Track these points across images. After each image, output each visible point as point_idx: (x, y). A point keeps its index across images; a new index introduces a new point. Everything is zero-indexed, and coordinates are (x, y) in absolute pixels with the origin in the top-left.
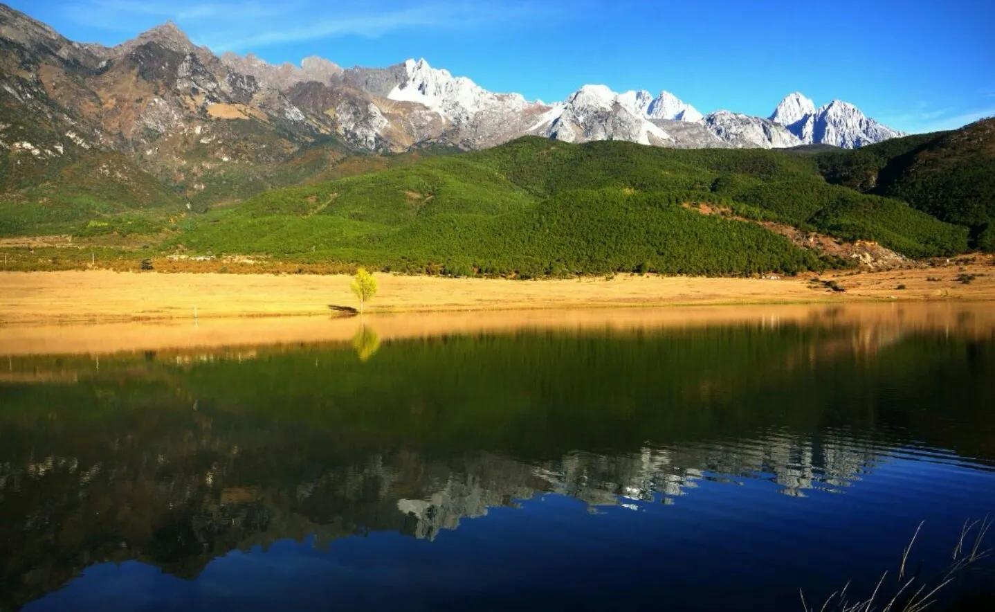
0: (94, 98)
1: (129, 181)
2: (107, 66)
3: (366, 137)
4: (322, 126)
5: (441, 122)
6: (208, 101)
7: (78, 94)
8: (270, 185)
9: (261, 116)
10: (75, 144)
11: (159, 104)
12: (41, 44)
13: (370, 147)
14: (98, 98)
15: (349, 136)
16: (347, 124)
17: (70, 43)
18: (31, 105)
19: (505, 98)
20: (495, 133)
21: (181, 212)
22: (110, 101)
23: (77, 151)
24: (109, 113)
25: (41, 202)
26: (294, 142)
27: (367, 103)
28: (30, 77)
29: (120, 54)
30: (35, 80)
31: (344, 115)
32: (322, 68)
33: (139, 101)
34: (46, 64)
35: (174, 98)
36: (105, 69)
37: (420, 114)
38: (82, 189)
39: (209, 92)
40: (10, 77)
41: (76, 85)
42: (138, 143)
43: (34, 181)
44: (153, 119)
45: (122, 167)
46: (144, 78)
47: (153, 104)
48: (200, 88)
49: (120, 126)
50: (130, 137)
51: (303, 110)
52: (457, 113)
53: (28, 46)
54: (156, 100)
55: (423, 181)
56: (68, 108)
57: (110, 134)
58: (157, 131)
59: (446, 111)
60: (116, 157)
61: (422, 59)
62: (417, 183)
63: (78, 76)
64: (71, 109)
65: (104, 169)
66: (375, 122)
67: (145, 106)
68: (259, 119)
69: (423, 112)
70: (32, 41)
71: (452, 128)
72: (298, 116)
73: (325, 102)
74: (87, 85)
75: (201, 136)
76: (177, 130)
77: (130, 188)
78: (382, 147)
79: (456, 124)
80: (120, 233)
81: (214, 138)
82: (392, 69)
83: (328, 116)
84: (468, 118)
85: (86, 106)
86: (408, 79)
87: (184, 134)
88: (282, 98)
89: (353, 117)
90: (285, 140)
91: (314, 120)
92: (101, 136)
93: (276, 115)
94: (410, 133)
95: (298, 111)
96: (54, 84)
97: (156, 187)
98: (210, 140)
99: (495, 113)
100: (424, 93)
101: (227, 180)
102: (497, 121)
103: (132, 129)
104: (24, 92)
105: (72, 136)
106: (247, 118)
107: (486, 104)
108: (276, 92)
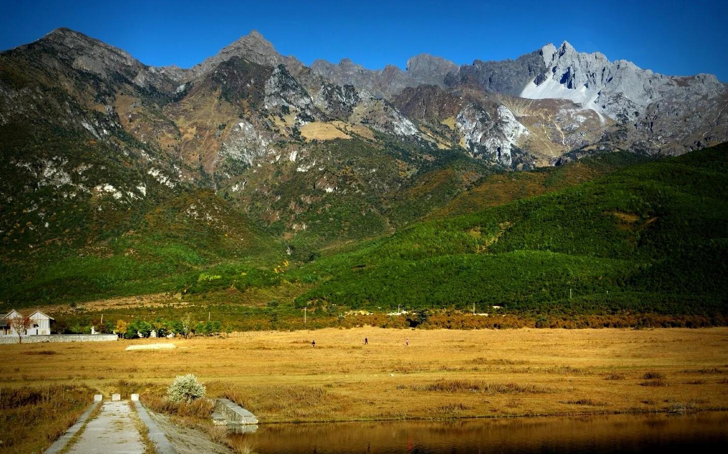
0: (173, 128)
1: (220, 224)
2: (185, 91)
3: (499, 149)
4: (440, 139)
5: (599, 122)
6: (300, 121)
7: (155, 125)
8: (388, 220)
9: (365, 133)
10: (159, 182)
11: (244, 129)
12: (117, 72)
13: (505, 162)
14: (177, 128)
15: (476, 151)
16: (472, 134)
17: (146, 68)
18: (108, 142)
19: (689, 82)
20: (681, 131)
21: (283, 260)
22: (190, 130)
23: (161, 192)
24: (189, 144)
25: (127, 254)
26: (411, 162)
27: (496, 106)
28: (106, 109)
29: (199, 74)
30: (112, 113)
31: (468, 123)
32: (433, 68)
33: (222, 127)
34: (122, 94)
35: (261, 120)
36: (182, 95)
37: (569, 114)
38: (168, 236)
39: (302, 109)
40: (87, 112)
41: (153, 115)
42: (221, 179)
43: (116, 231)
44: (238, 147)
45: (213, 206)
46: (227, 100)
47: (237, 130)
48: (291, 106)
49: (200, 159)
50: (211, 172)
51: (415, 122)
52: (620, 108)
53: (104, 75)
54: (241, 125)
55: (637, 198)
56: (145, 143)
57: (190, 169)
58: (242, 162)
59: (604, 107)
60: (204, 195)
61: (566, 42)
62: (628, 200)
63: (156, 105)
64: (148, 144)
65: (192, 211)
66: (507, 129)
67: (229, 133)
68: (363, 137)
69: (572, 110)
70: (108, 70)
71: (616, 129)
72: (410, 130)
73: (441, 110)
74: (164, 114)
75: (298, 163)
76: (268, 158)
77: (223, 232)
78: (522, 162)
79: (620, 122)
80: (239, 288)
81: (314, 164)
82: (523, 59)
83: (446, 126)
84: (637, 114)
85: (163, 139)
86: (547, 70)
87: (275, 163)
88: (390, 108)
89: (480, 126)
90: (400, 161)
91: (429, 134)
92: (180, 172)
93: (382, 130)
94: (557, 141)
95: (410, 123)
96: (130, 116)
97: (251, 230)
98: (309, 167)
99: (676, 103)
100: (570, 86)
101: (334, 217)
102: (681, 113)
103: (215, 162)
104: (101, 128)
105: (154, 174)
106: (348, 137)
107: (661, 93)
108: (382, 102)
